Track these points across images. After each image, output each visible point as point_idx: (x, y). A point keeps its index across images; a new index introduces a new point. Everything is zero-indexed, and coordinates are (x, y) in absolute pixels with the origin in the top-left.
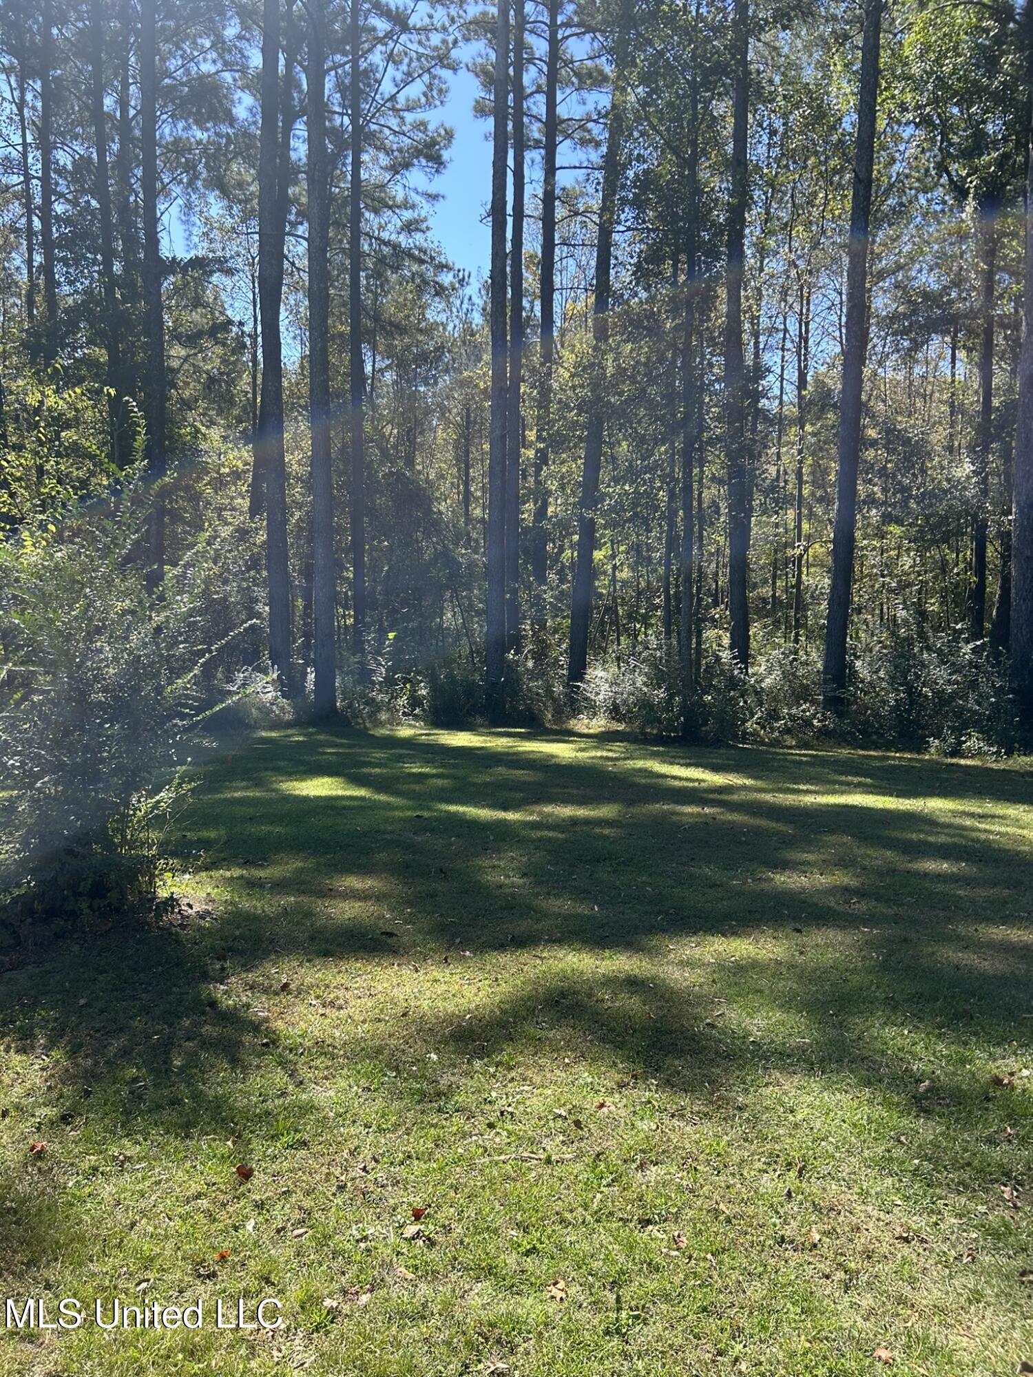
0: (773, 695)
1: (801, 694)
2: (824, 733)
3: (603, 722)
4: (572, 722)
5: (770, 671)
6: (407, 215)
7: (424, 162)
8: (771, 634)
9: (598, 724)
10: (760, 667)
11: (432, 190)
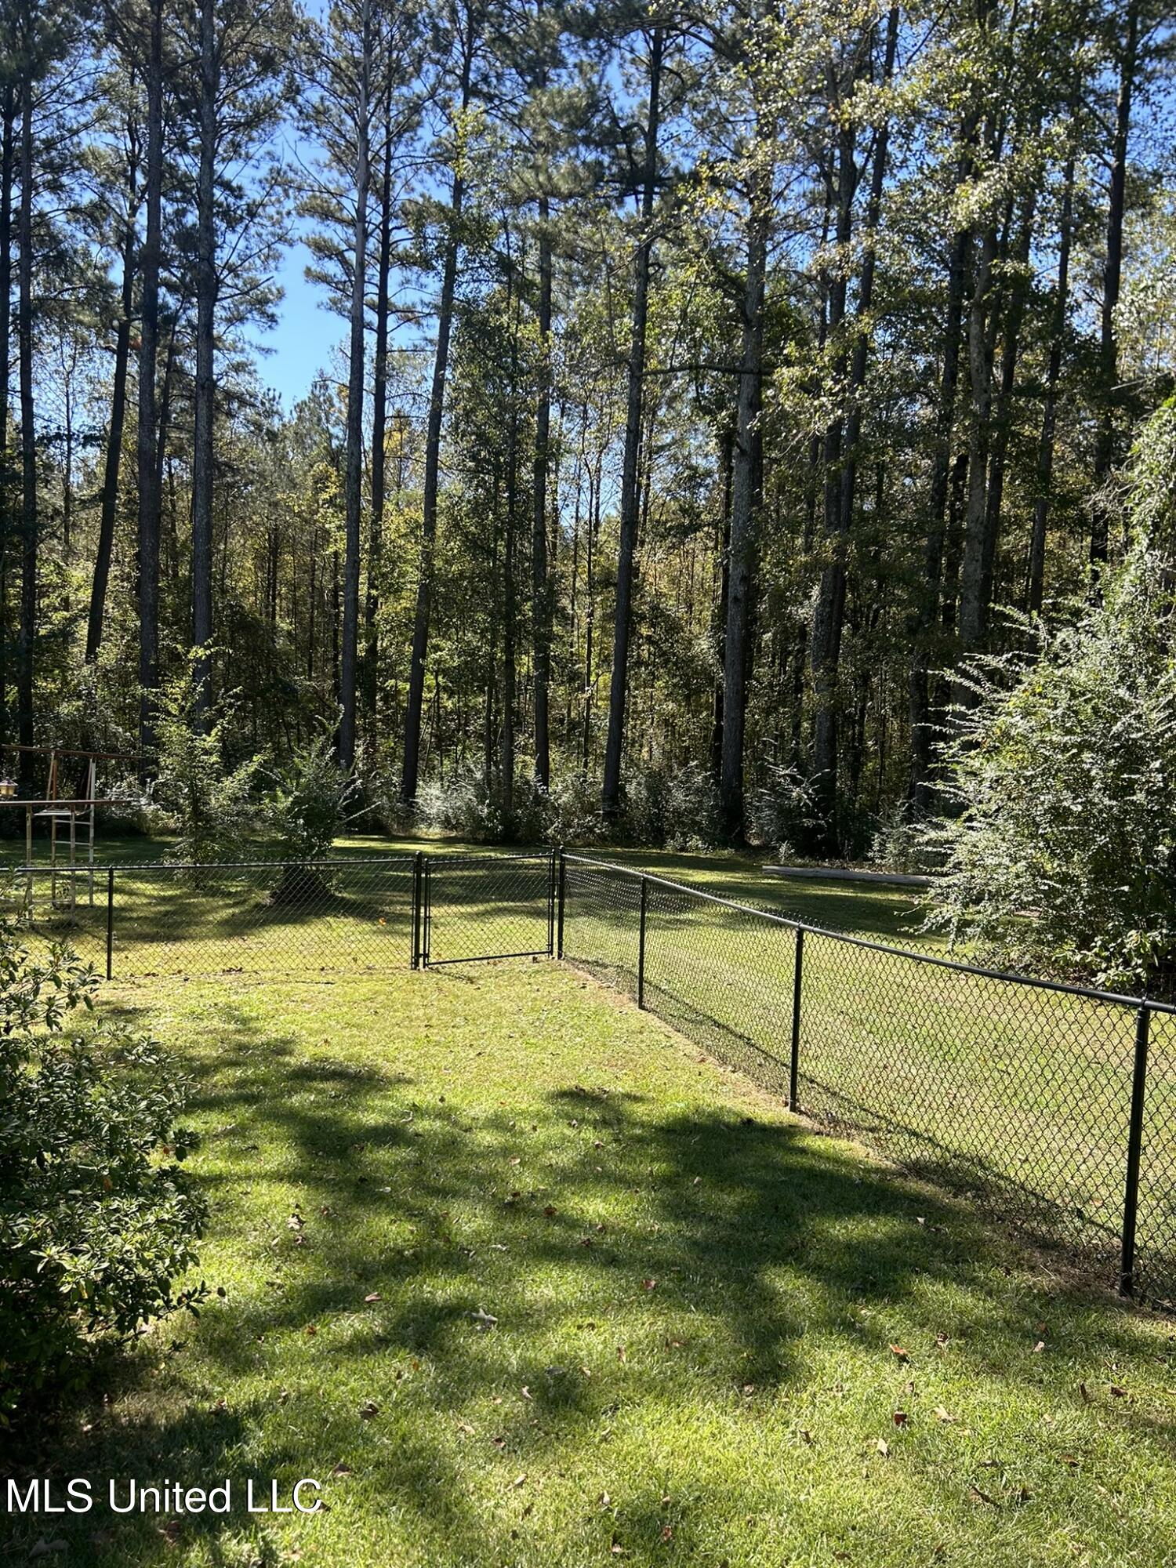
0: (568, 811)
1: (589, 809)
2: (602, 838)
3: (438, 830)
4: (415, 830)
5: (566, 789)
6: (238, 358)
7: (257, 317)
8: (567, 759)
9: (436, 831)
10: (556, 787)
11: (265, 345)
